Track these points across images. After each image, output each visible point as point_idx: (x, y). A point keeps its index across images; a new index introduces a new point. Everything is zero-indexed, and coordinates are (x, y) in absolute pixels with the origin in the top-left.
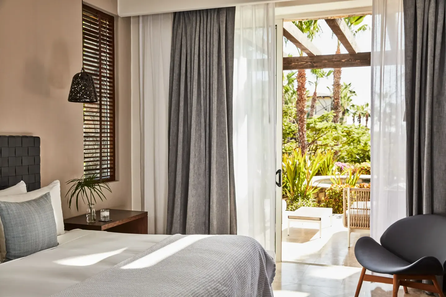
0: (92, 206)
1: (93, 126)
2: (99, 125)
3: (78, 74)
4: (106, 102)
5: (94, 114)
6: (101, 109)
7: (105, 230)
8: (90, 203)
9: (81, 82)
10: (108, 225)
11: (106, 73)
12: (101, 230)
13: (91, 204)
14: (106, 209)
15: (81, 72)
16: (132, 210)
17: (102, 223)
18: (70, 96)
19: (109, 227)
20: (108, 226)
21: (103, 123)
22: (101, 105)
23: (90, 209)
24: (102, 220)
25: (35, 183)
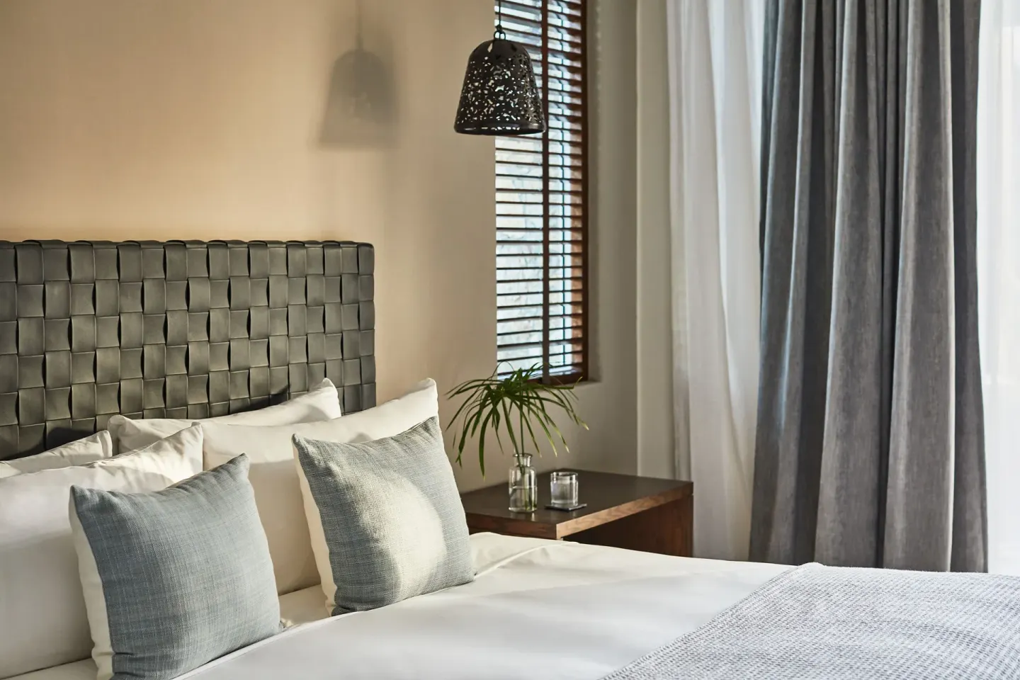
0: (526, 462)
1: (519, 209)
2: (542, 203)
3: (486, 45)
4: (561, 130)
5: (524, 170)
6: (546, 153)
7: (567, 538)
8: (520, 451)
9: (494, 70)
10: (577, 523)
11: (560, 40)
12: (554, 538)
13: (523, 454)
14: (568, 471)
15: (492, 38)
16: (640, 474)
17: (553, 516)
18: (461, 115)
19: (578, 528)
20: (577, 526)
21: (552, 198)
22: (546, 141)
23: (521, 470)
24: (556, 506)
25: (361, 384)
